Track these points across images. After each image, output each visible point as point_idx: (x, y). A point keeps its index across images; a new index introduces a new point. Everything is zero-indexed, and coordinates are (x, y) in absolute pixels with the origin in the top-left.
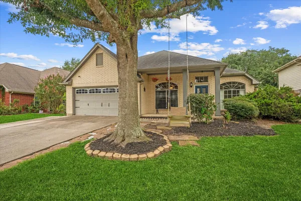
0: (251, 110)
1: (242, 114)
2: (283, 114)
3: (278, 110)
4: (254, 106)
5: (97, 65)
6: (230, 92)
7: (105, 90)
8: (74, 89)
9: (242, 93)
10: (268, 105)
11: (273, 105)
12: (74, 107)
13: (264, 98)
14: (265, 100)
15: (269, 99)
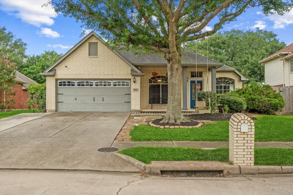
0: (241, 104)
1: (234, 107)
2: (264, 108)
3: (260, 104)
4: (243, 101)
5: (89, 56)
6: (221, 87)
7: (98, 82)
8: (57, 80)
9: (231, 89)
10: (253, 100)
11: (257, 100)
12: (57, 102)
13: (250, 94)
14: (251, 96)
15: (254, 95)
